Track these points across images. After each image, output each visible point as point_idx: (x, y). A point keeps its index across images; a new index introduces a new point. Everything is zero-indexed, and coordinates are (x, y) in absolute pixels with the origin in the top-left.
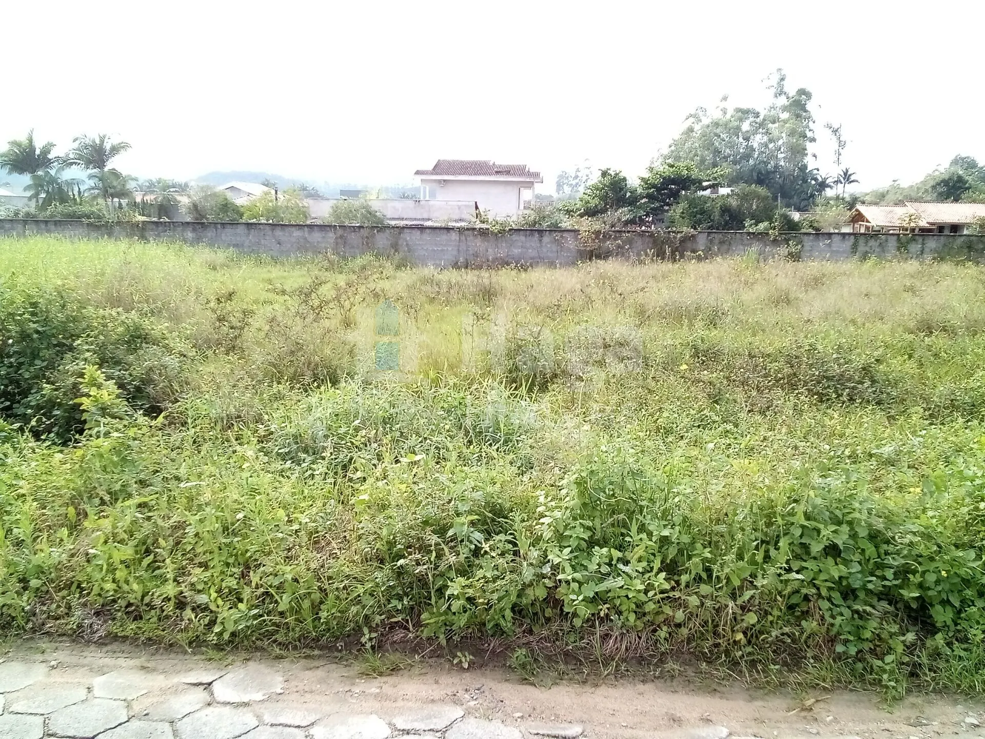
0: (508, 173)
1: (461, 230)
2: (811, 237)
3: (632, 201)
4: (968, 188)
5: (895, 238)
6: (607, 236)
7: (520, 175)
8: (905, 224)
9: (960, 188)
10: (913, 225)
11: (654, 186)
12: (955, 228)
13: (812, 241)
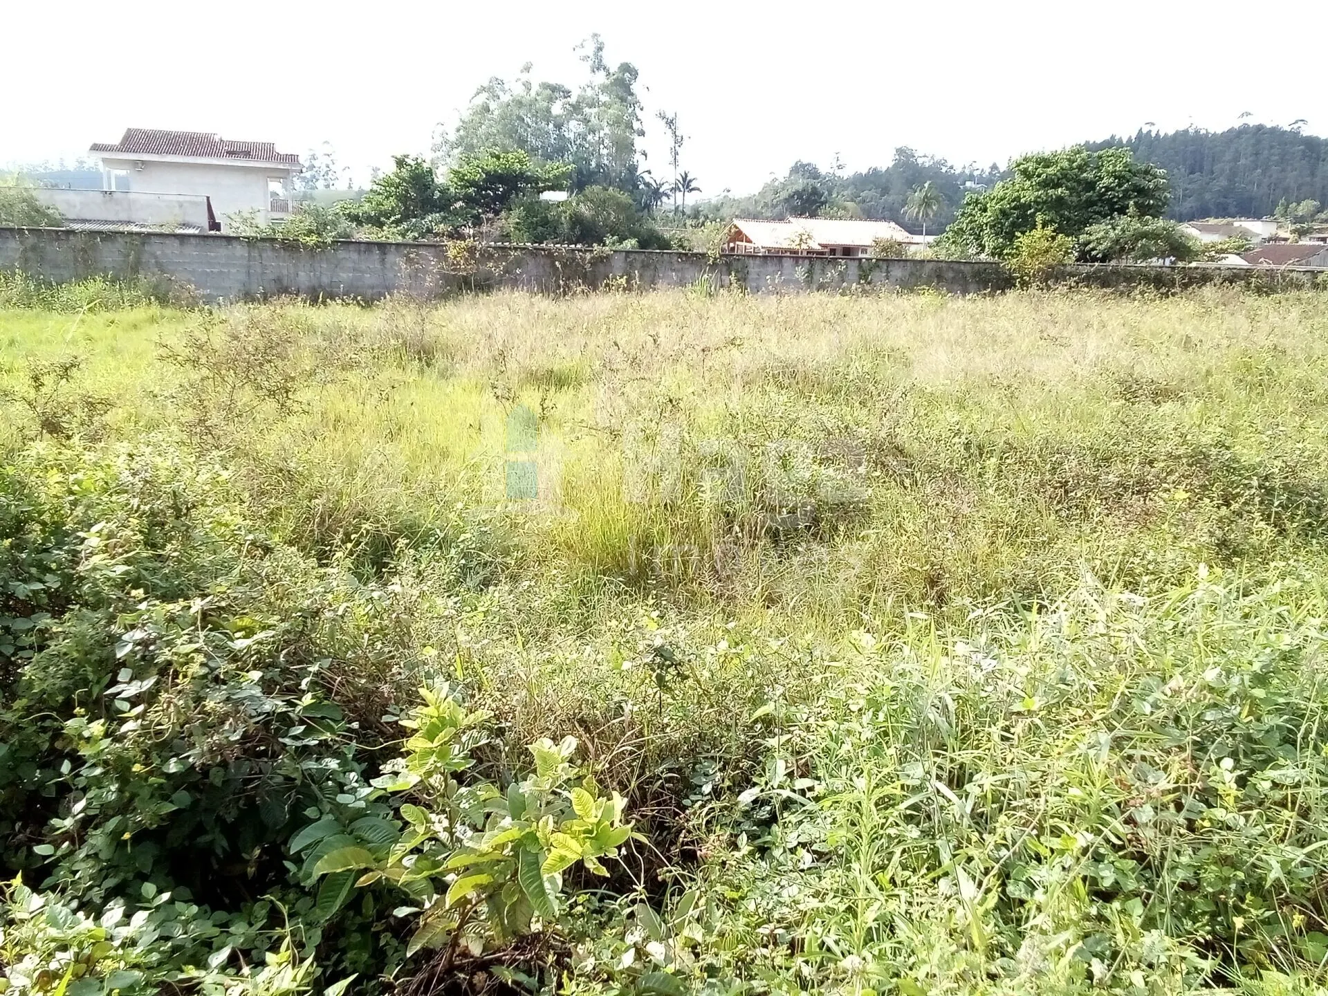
0: (247, 154)
1: (251, 242)
2: (758, 261)
3: (443, 204)
4: (824, 203)
5: (856, 263)
6: (487, 256)
7: (268, 159)
8: (794, 246)
9: (815, 202)
10: (804, 246)
11: (472, 184)
12: (848, 251)
13: (759, 266)
